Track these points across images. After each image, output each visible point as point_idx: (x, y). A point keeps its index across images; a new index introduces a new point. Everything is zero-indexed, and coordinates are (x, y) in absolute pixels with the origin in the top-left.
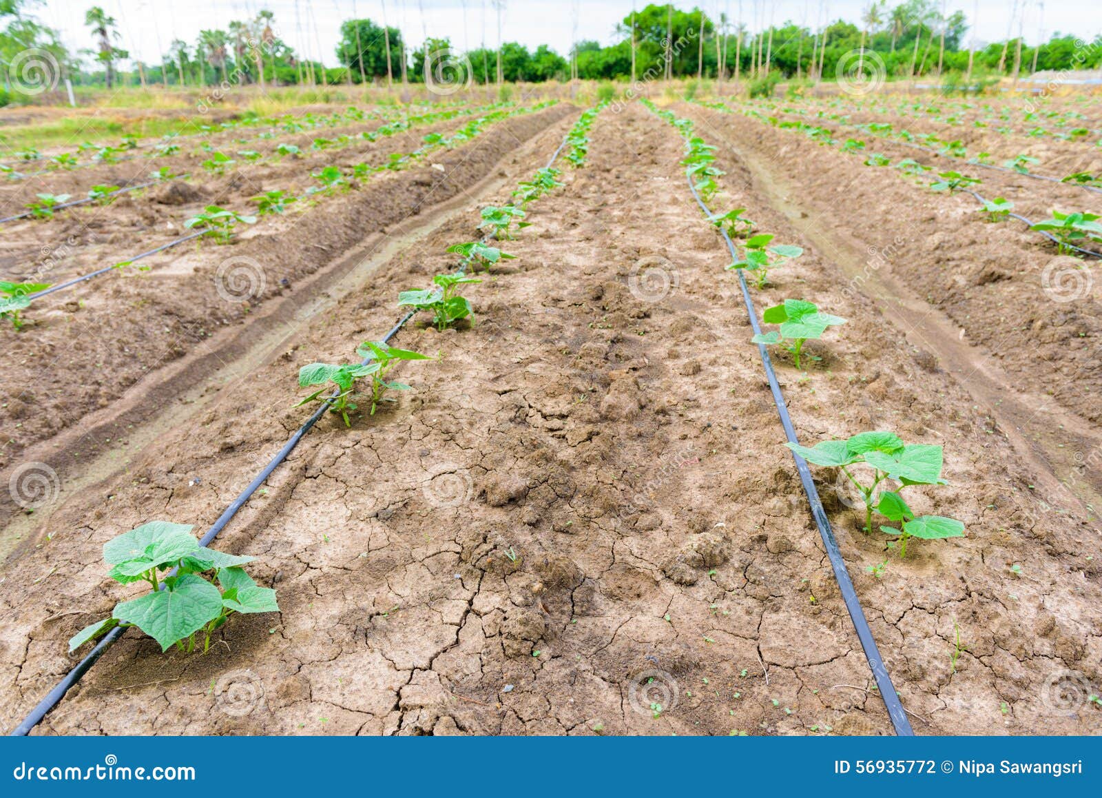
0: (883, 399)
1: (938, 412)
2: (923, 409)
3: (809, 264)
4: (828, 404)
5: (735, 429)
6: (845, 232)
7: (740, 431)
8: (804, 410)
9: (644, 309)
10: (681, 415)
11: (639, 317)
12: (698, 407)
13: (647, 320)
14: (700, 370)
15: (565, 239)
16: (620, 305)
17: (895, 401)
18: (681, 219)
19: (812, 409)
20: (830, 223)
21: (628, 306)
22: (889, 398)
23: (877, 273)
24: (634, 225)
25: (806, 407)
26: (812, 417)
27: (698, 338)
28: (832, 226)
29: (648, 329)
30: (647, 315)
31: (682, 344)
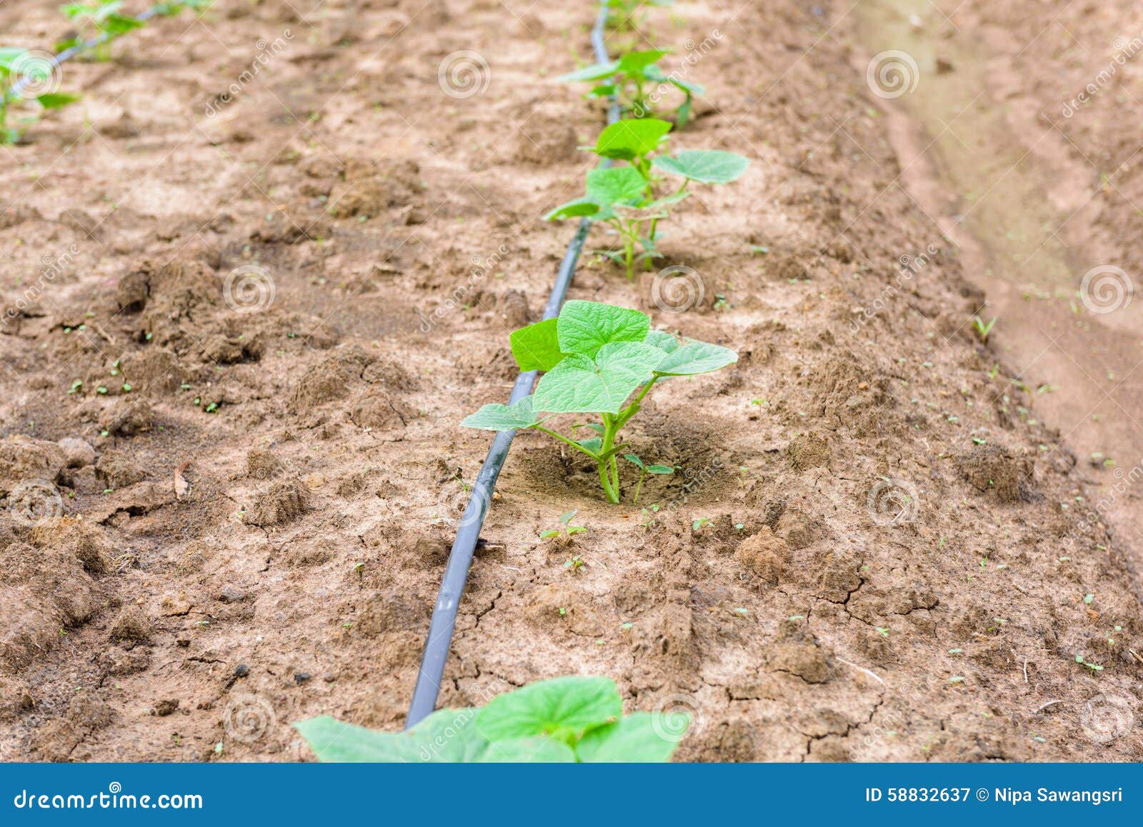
0: (774, 582)
1: (923, 615)
2: (880, 609)
3: (803, 202)
4: (607, 600)
5: (302, 680)
6: (1022, 112)
7: (319, 686)
8: (529, 620)
9: (245, 338)
10: (185, 644)
11: (224, 361)
12: (246, 618)
13: (247, 369)
14: (304, 511)
15: (171, 138)
16: (184, 325)
17: (805, 585)
18: (530, 79)
19: (552, 614)
20: (999, 86)
21: (204, 331)
22: (790, 579)
23: (1063, 223)
24: (389, 96)
25: (534, 611)
26: (545, 640)
27: (354, 417)
28: (999, 95)
29: (234, 391)
30: (250, 355)
31: (308, 434)
